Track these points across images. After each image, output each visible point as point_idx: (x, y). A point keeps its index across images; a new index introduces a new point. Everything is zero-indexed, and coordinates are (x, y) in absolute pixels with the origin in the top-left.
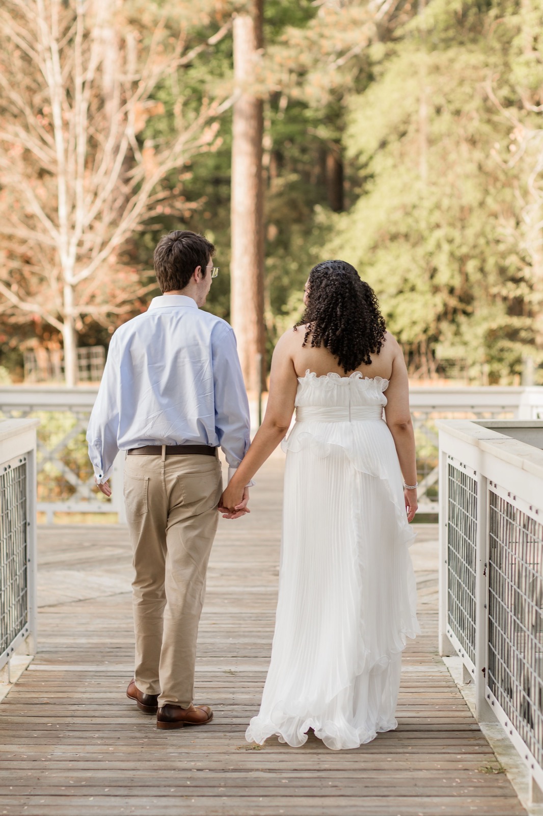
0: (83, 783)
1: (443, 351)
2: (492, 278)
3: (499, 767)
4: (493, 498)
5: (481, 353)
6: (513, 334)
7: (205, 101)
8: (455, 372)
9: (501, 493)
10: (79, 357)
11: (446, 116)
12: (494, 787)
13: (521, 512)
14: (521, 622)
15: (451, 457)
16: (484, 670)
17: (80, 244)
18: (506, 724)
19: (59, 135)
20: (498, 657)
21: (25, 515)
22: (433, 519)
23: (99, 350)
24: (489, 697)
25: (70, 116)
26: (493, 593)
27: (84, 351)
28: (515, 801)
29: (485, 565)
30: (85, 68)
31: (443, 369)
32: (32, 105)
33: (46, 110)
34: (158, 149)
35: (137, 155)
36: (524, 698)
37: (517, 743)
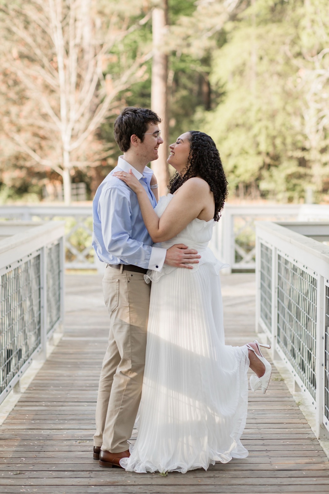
0: (93, 385)
1: (264, 186)
2: (289, 147)
3: (281, 378)
4: (279, 257)
5: (283, 186)
6: (300, 176)
7: (138, 55)
8: (270, 196)
9: (282, 255)
10: (73, 189)
11: (265, 61)
12: (278, 386)
13: (291, 263)
14: (291, 312)
15: (262, 239)
16: (275, 336)
17: (73, 129)
18: (284, 359)
19: (61, 72)
20: (281, 330)
21: (59, 267)
22: (252, 271)
23: (82, 186)
24: (277, 348)
25: (67, 62)
26: (280, 301)
27: (75, 186)
28: (287, 391)
29: (276, 288)
30: (75, 37)
31: (264, 195)
32: (46, 55)
33: (54, 59)
34: (113, 79)
35: (102, 83)
36: (292, 346)
37: (289, 366)
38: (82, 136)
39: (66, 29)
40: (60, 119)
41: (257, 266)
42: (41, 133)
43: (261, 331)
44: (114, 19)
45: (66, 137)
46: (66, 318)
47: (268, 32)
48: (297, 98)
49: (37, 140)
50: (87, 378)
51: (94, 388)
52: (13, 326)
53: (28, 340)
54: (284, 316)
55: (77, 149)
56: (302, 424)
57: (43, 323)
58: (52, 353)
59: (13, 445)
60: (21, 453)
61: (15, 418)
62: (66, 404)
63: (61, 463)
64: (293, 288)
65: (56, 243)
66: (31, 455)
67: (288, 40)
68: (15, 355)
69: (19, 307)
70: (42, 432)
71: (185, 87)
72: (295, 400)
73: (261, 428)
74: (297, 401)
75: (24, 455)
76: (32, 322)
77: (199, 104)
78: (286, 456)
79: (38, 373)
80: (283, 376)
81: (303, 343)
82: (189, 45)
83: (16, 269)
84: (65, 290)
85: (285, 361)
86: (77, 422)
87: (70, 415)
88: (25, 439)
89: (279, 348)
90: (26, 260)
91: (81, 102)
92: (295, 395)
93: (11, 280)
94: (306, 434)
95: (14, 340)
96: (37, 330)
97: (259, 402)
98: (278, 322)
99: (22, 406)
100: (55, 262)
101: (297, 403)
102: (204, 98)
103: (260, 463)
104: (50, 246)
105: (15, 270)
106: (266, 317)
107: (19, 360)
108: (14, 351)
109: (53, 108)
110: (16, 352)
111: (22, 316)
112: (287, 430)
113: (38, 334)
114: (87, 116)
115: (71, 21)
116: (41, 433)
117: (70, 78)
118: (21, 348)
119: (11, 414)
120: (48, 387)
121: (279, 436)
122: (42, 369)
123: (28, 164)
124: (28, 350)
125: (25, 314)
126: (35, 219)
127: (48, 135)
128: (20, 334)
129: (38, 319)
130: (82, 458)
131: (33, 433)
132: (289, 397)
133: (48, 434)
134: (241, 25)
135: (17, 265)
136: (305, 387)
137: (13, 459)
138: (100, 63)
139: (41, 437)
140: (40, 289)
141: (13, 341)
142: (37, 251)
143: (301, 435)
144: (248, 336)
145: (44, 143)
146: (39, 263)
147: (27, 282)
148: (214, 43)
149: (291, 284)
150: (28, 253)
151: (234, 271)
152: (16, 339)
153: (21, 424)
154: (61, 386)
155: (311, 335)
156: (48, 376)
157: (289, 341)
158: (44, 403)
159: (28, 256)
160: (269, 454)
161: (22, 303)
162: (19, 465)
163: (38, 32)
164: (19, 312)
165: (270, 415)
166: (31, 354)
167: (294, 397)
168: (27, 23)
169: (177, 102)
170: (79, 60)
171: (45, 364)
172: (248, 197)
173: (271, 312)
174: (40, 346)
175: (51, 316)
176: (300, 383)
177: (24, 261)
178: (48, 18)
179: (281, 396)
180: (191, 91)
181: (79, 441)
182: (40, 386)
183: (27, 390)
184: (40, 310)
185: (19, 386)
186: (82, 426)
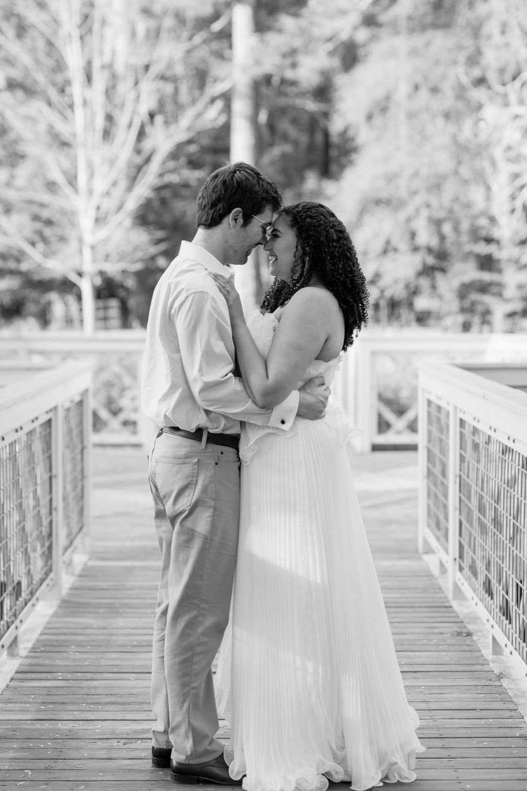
0: (144, 644)
1: (422, 303)
2: (465, 238)
3: (466, 631)
4: (462, 423)
5: (455, 305)
6: (483, 288)
7: (209, 80)
8: (432, 322)
9: (468, 419)
10: (98, 309)
11: (424, 93)
12: (462, 645)
13: (483, 432)
14: (484, 517)
15: (429, 392)
16: (455, 559)
17: (98, 208)
18: (473, 598)
19: (79, 112)
20: (466, 548)
21: (82, 441)
22: (413, 448)
23: (114, 303)
24: (459, 580)
25: (89, 94)
26: (463, 498)
27: (101, 304)
28: (478, 654)
29: (456, 476)
30: (101, 53)
31: (422, 319)
32: (54, 84)
33: (67, 89)
34: (166, 123)
35: (148, 129)
36: (486, 575)
37: (481, 611)
38: (114, 220)
39: (87, 39)
40: (76, 190)
41: (421, 439)
42: (45, 214)
43: (429, 551)
44: (169, 22)
45: (86, 222)
46: (93, 528)
47: (428, 44)
48: (478, 154)
49: (38, 225)
50: (132, 631)
51: (146, 649)
52: (7, 542)
53: (31, 567)
54: (471, 524)
55: (105, 241)
56: (509, 711)
57: (57, 536)
58: (72, 589)
59: (10, 749)
60: (24, 762)
61: (11, 701)
62: (98, 676)
63: (93, 779)
64: (487, 475)
65: (77, 399)
66: (41, 764)
67: (462, 58)
68: (10, 591)
69: (17, 510)
70: (60, 725)
71: (285, 138)
72: (494, 669)
73: (437, 718)
74: (497, 672)
75: (29, 765)
76: (38, 536)
77: (310, 165)
78: (483, 766)
79: (48, 623)
80: (471, 627)
81: (508, 570)
82: (294, 65)
83: (12, 443)
84: (91, 480)
85: (473, 603)
86: (120, 707)
87: (107, 695)
88: (30, 737)
89: (463, 580)
90: (28, 428)
91: (112, 162)
92: (493, 661)
93: (5, 463)
94: (517, 729)
95: (10, 566)
96: (45, 549)
97: (431, 673)
98: (460, 535)
99: (22, 680)
100: (75, 432)
101: (498, 674)
102: (318, 156)
103: (439, 779)
104: (67, 405)
105: (11, 445)
106: (438, 525)
107: (17, 599)
108: (9, 584)
109: (65, 173)
110: (12, 586)
111: (22, 525)
112: (483, 722)
113: (48, 555)
114: (123, 184)
115: (96, 27)
116: (56, 727)
117: (93, 120)
118: (20, 579)
119: (4, 694)
120: (66, 646)
121: (469, 733)
122: (55, 615)
123: (24, 267)
124: (32, 583)
125: (27, 521)
126: (37, 360)
127: (56, 217)
128: (19, 555)
129: (48, 530)
130: (130, 770)
131: (43, 727)
132: (483, 665)
133: (69, 728)
134: (383, 32)
135: (15, 436)
136: (511, 648)
137: (10, 772)
138: (144, 97)
139: (57, 734)
140: (50, 478)
141: (7, 568)
142: (47, 412)
143: (507, 730)
144: (405, 559)
145: (48, 232)
146: (50, 433)
147: (30, 466)
148: (336, 62)
149: (485, 468)
150: (33, 416)
151: (376, 448)
152: (12, 563)
153: (23, 711)
154: (90, 646)
155: (522, 557)
156: (67, 628)
157: (481, 566)
158: (60, 674)
159: (33, 421)
160: (453, 762)
161: (21, 502)
162: (21, 783)
163: (41, 44)
164: (16, 517)
165: (452, 695)
166: (36, 591)
167: (491, 665)
168: (22, 30)
169: (273, 163)
170: (110, 92)
171: (59, 607)
172: (395, 324)
173: (447, 518)
174: (52, 575)
175: (68, 525)
176: (502, 640)
177: (26, 429)
178: (56, 21)
179: (468, 662)
180: (296, 143)
181: (123, 740)
182: (52, 646)
183: (30, 652)
184: (51, 513)
185: (16, 646)
186: (128, 715)
